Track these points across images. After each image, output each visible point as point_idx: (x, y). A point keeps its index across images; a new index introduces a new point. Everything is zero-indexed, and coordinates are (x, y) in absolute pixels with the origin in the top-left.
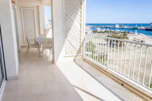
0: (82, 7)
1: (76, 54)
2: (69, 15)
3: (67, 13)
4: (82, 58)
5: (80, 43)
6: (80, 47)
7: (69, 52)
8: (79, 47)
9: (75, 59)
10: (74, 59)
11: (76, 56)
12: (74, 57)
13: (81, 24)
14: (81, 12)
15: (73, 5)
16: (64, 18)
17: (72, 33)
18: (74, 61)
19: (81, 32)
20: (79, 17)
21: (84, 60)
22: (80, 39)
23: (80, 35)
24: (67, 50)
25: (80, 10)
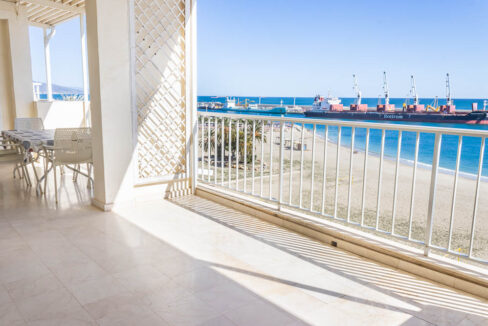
0: (187, 29)
1: (171, 177)
2: (149, 52)
3: (143, 44)
4: (190, 187)
5: (183, 140)
6: (184, 152)
7: (149, 169)
8: (179, 154)
9: (168, 192)
10: (165, 190)
11: (170, 183)
12: (166, 185)
13: (183, 83)
14: (183, 46)
15: (160, 22)
16: (134, 59)
17: (158, 109)
18: (166, 198)
19: (183, 105)
20: (177, 60)
21: (195, 194)
22: (183, 129)
23: (183, 117)
24: (144, 164)
25: (180, 38)
